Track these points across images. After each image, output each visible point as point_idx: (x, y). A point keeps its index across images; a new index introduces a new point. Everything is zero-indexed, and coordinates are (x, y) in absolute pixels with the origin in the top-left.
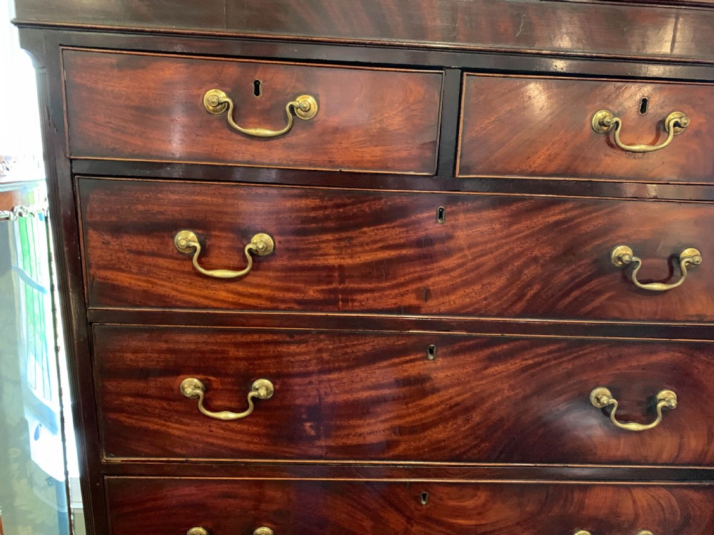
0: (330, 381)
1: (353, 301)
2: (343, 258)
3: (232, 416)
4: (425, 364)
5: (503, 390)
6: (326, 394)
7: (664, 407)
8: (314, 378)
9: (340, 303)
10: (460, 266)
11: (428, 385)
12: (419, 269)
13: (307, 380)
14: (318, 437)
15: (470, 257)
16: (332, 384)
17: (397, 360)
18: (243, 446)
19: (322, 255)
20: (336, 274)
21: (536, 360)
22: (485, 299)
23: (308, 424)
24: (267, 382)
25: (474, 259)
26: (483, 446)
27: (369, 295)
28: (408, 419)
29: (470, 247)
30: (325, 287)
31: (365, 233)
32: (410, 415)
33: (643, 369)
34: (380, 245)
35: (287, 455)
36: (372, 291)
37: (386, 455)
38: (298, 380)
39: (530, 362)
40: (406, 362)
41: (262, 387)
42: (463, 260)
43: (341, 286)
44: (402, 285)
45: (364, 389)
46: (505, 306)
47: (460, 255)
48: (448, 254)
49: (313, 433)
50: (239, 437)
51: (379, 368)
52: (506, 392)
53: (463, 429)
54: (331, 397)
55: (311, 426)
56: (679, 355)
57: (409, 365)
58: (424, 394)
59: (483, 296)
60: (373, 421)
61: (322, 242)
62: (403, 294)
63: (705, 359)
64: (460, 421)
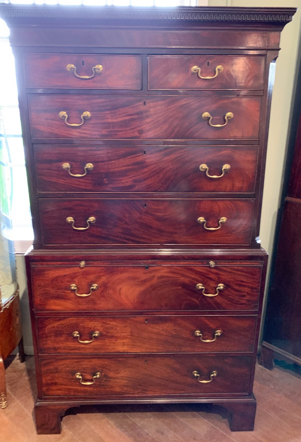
0: (112, 164)
1: (117, 135)
2: (113, 120)
3: (80, 175)
4: (143, 157)
5: (169, 165)
6: (111, 169)
7: (224, 169)
8: (106, 163)
9: (113, 136)
10: (152, 121)
11: (144, 165)
12: (138, 123)
13: (104, 163)
14: (109, 184)
15: (155, 118)
16: (112, 165)
17: (133, 156)
18: (83, 187)
19: (106, 119)
20: (111, 125)
21: (180, 154)
22: (161, 133)
23: (105, 179)
24: (91, 164)
25: (156, 119)
26: (164, 186)
27: (123, 132)
28: (139, 177)
29: (155, 114)
30: (108, 130)
31: (120, 110)
32: (138, 175)
33: (217, 157)
34: (125, 114)
35: (99, 191)
36: (124, 131)
37: (130, 190)
38: (101, 164)
39: (178, 155)
40: (137, 156)
41: (90, 166)
42: (153, 119)
43: (113, 130)
44: (133, 129)
45: (123, 166)
46: (168, 135)
47: (152, 117)
48: (147, 117)
49: (107, 182)
50: (82, 184)
51: (127, 159)
52: (170, 166)
53: (157, 180)
54: (112, 169)
55: (106, 180)
56: (230, 151)
57: (137, 157)
58: (144, 168)
59: (160, 132)
60: (127, 178)
61: (106, 114)
62: (134, 132)
63: (239, 152)
64: (156, 177)
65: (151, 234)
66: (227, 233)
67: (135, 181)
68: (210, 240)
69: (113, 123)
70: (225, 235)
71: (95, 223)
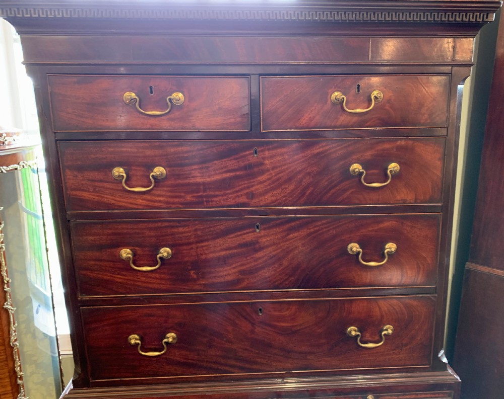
0: (202, 246)
1: (212, 201)
2: (205, 178)
3: (149, 268)
4: (255, 234)
5: (299, 246)
6: (201, 254)
7: (388, 252)
8: (194, 246)
9: (205, 203)
10: (269, 179)
11: (257, 246)
12: (246, 182)
13: (190, 247)
14: (198, 279)
15: (274, 175)
16: (204, 248)
17: (239, 233)
18: (156, 286)
19: (193, 177)
20: (202, 187)
21: (315, 229)
22: (284, 197)
23: (192, 272)
24: (168, 249)
25: (276, 175)
26: (291, 279)
27: (220, 198)
28: (248, 266)
29: (273, 168)
30: (196, 195)
31: (215, 164)
32: (248, 263)
33: (376, 231)
34: (225, 170)
35: (182, 290)
36: (222, 195)
37: (237, 287)
38: (185, 247)
39: (312, 230)
40: (244, 234)
41: (165, 252)
42: (270, 176)
43: (205, 194)
44: (236, 192)
45: (222, 250)
46: (295, 200)
47: (268, 173)
48: (262, 173)
49: (195, 276)
50: (154, 281)
51: (229, 238)
52: (300, 247)
53: (278, 270)
54: (204, 256)
55: (194, 273)
56: (396, 222)
57: (246, 235)
58: (257, 250)
59: (283, 195)
60: (229, 268)
61: (193, 170)
62: (239, 197)
63: (410, 224)
64: (276, 266)
65: (271, 357)
66: (395, 350)
67: (242, 272)
68: (368, 362)
69: (204, 184)
70: (392, 352)
71: (176, 343)
